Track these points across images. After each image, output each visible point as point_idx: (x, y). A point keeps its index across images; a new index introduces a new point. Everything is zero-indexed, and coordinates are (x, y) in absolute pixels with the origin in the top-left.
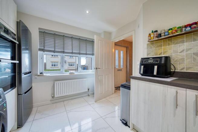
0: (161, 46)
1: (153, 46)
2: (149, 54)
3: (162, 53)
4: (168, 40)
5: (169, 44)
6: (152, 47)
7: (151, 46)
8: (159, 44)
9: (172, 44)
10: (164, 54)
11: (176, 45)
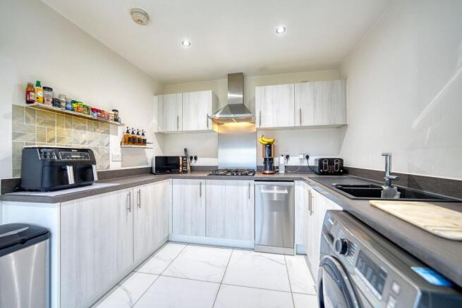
0: (52, 124)
1: (34, 117)
2: (20, 135)
3: (54, 139)
4: (66, 117)
5: (67, 127)
6: (32, 118)
7: (29, 115)
8: (49, 119)
9: (71, 127)
10: (58, 141)
11: (77, 131)
